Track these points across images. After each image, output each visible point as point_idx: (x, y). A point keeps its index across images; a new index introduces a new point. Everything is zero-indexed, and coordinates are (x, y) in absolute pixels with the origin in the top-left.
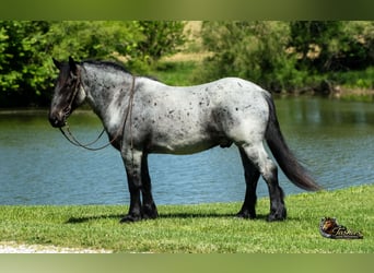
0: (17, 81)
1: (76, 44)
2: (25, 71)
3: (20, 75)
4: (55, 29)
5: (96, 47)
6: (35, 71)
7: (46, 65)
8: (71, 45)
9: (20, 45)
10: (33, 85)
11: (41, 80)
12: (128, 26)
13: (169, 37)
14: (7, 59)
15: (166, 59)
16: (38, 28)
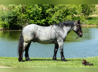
0: (44, 22)
1: (61, 11)
2: (47, 19)
3: (45, 20)
4: (56, 7)
5: (68, 12)
6: (49, 19)
7: (53, 17)
8: (60, 12)
9: (45, 11)
10: (49, 23)
11: (51, 22)
12: (78, 6)
13: (91, 9)
14: (42, 16)
15: (90, 16)
16: (51, 7)
